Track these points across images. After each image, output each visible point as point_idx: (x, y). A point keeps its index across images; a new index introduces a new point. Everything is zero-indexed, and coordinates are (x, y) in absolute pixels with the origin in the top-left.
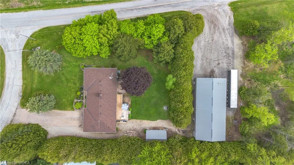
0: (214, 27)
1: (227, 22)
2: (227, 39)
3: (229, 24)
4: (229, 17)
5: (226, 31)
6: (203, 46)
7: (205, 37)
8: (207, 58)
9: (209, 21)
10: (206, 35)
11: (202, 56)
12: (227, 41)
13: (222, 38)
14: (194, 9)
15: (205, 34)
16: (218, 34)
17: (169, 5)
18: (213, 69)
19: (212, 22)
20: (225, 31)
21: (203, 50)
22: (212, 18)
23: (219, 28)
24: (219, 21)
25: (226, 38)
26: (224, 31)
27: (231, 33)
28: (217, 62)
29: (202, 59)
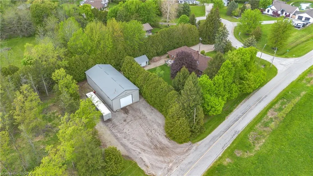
0: (156, 146)
1: (145, 159)
2: (133, 144)
3: (142, 159)
4: (148, 166)
5: (139, 150)
6: (153, 125)
7: (158, 132)
8: (141, 118)
9: (167, 147)
10: (158, 134)
11: (147, 118)
12: (131, 143)
13: (139, 141)
14: (194, 148)
15: (160, 134)
16: (146, 142)
17: (220, 135)
18: (128, 115)
19: (162, 149)
20: (141, 150)
21: (150, 122)
22: (166, 153)
23: (150, 147)
24: (156, 155)
25: (135, 145)
26: (143, 149)
27: (133, 152)
28: (128, 121)
29: (145, 116)
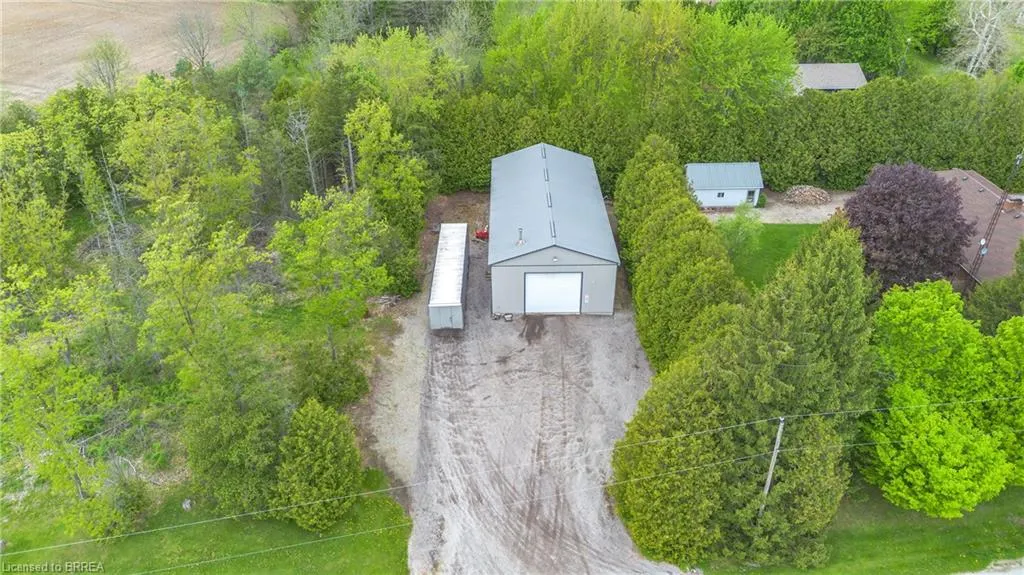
0: (535, 507)
1: (453, 534)
2: (458, 453)
3: (442, 527)
4: (442, 566)
5: (460, 489)
6: (591, 423)
7: (587, 460)
8: (565, 376)
9: (576, 539)
10: (582, 468)
11: (590, 385)
12: (456, 445)
13: (490, 457)
15: (588, 471)
16: (508, 471)
18: (530, 343)
19: (551, 532)
20: (467, 492)
21: (589, 407)
22: (553, 558)
23: (508, 503)
24: (505, 541)
25: (462, 461)
26: (476, 491)
27: (434, 482)
28: (512, 365)
29: (589, 375)
